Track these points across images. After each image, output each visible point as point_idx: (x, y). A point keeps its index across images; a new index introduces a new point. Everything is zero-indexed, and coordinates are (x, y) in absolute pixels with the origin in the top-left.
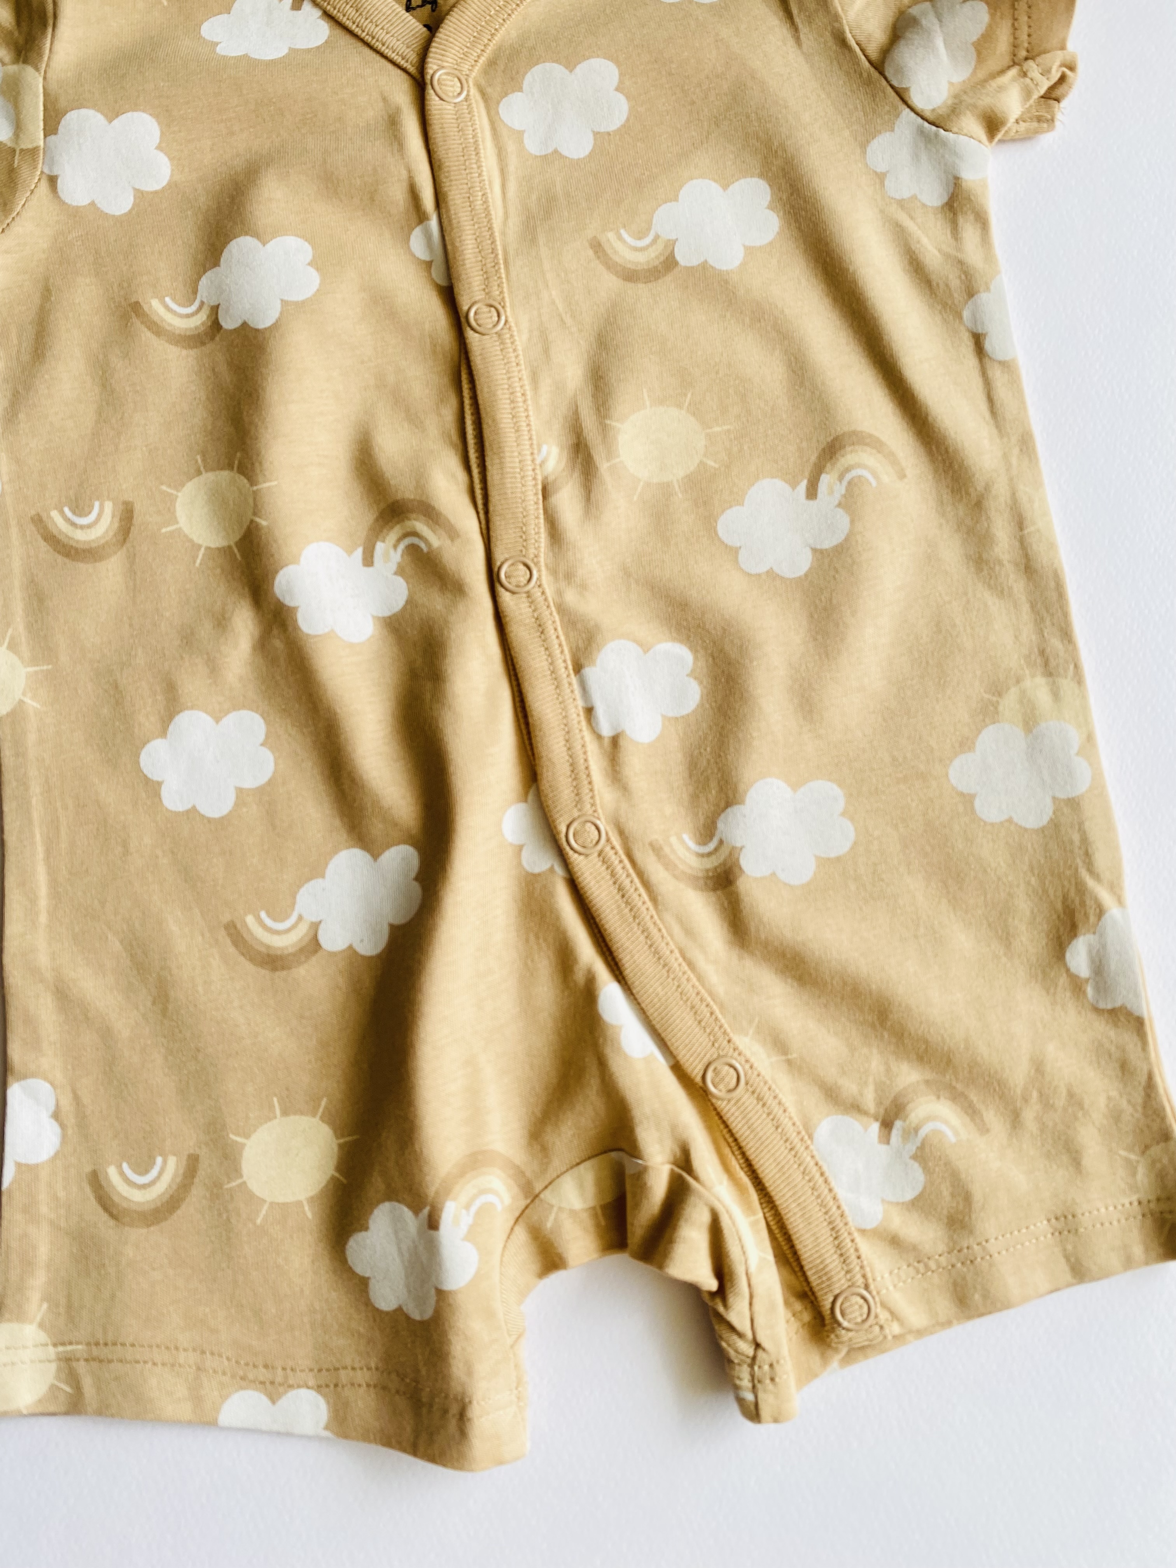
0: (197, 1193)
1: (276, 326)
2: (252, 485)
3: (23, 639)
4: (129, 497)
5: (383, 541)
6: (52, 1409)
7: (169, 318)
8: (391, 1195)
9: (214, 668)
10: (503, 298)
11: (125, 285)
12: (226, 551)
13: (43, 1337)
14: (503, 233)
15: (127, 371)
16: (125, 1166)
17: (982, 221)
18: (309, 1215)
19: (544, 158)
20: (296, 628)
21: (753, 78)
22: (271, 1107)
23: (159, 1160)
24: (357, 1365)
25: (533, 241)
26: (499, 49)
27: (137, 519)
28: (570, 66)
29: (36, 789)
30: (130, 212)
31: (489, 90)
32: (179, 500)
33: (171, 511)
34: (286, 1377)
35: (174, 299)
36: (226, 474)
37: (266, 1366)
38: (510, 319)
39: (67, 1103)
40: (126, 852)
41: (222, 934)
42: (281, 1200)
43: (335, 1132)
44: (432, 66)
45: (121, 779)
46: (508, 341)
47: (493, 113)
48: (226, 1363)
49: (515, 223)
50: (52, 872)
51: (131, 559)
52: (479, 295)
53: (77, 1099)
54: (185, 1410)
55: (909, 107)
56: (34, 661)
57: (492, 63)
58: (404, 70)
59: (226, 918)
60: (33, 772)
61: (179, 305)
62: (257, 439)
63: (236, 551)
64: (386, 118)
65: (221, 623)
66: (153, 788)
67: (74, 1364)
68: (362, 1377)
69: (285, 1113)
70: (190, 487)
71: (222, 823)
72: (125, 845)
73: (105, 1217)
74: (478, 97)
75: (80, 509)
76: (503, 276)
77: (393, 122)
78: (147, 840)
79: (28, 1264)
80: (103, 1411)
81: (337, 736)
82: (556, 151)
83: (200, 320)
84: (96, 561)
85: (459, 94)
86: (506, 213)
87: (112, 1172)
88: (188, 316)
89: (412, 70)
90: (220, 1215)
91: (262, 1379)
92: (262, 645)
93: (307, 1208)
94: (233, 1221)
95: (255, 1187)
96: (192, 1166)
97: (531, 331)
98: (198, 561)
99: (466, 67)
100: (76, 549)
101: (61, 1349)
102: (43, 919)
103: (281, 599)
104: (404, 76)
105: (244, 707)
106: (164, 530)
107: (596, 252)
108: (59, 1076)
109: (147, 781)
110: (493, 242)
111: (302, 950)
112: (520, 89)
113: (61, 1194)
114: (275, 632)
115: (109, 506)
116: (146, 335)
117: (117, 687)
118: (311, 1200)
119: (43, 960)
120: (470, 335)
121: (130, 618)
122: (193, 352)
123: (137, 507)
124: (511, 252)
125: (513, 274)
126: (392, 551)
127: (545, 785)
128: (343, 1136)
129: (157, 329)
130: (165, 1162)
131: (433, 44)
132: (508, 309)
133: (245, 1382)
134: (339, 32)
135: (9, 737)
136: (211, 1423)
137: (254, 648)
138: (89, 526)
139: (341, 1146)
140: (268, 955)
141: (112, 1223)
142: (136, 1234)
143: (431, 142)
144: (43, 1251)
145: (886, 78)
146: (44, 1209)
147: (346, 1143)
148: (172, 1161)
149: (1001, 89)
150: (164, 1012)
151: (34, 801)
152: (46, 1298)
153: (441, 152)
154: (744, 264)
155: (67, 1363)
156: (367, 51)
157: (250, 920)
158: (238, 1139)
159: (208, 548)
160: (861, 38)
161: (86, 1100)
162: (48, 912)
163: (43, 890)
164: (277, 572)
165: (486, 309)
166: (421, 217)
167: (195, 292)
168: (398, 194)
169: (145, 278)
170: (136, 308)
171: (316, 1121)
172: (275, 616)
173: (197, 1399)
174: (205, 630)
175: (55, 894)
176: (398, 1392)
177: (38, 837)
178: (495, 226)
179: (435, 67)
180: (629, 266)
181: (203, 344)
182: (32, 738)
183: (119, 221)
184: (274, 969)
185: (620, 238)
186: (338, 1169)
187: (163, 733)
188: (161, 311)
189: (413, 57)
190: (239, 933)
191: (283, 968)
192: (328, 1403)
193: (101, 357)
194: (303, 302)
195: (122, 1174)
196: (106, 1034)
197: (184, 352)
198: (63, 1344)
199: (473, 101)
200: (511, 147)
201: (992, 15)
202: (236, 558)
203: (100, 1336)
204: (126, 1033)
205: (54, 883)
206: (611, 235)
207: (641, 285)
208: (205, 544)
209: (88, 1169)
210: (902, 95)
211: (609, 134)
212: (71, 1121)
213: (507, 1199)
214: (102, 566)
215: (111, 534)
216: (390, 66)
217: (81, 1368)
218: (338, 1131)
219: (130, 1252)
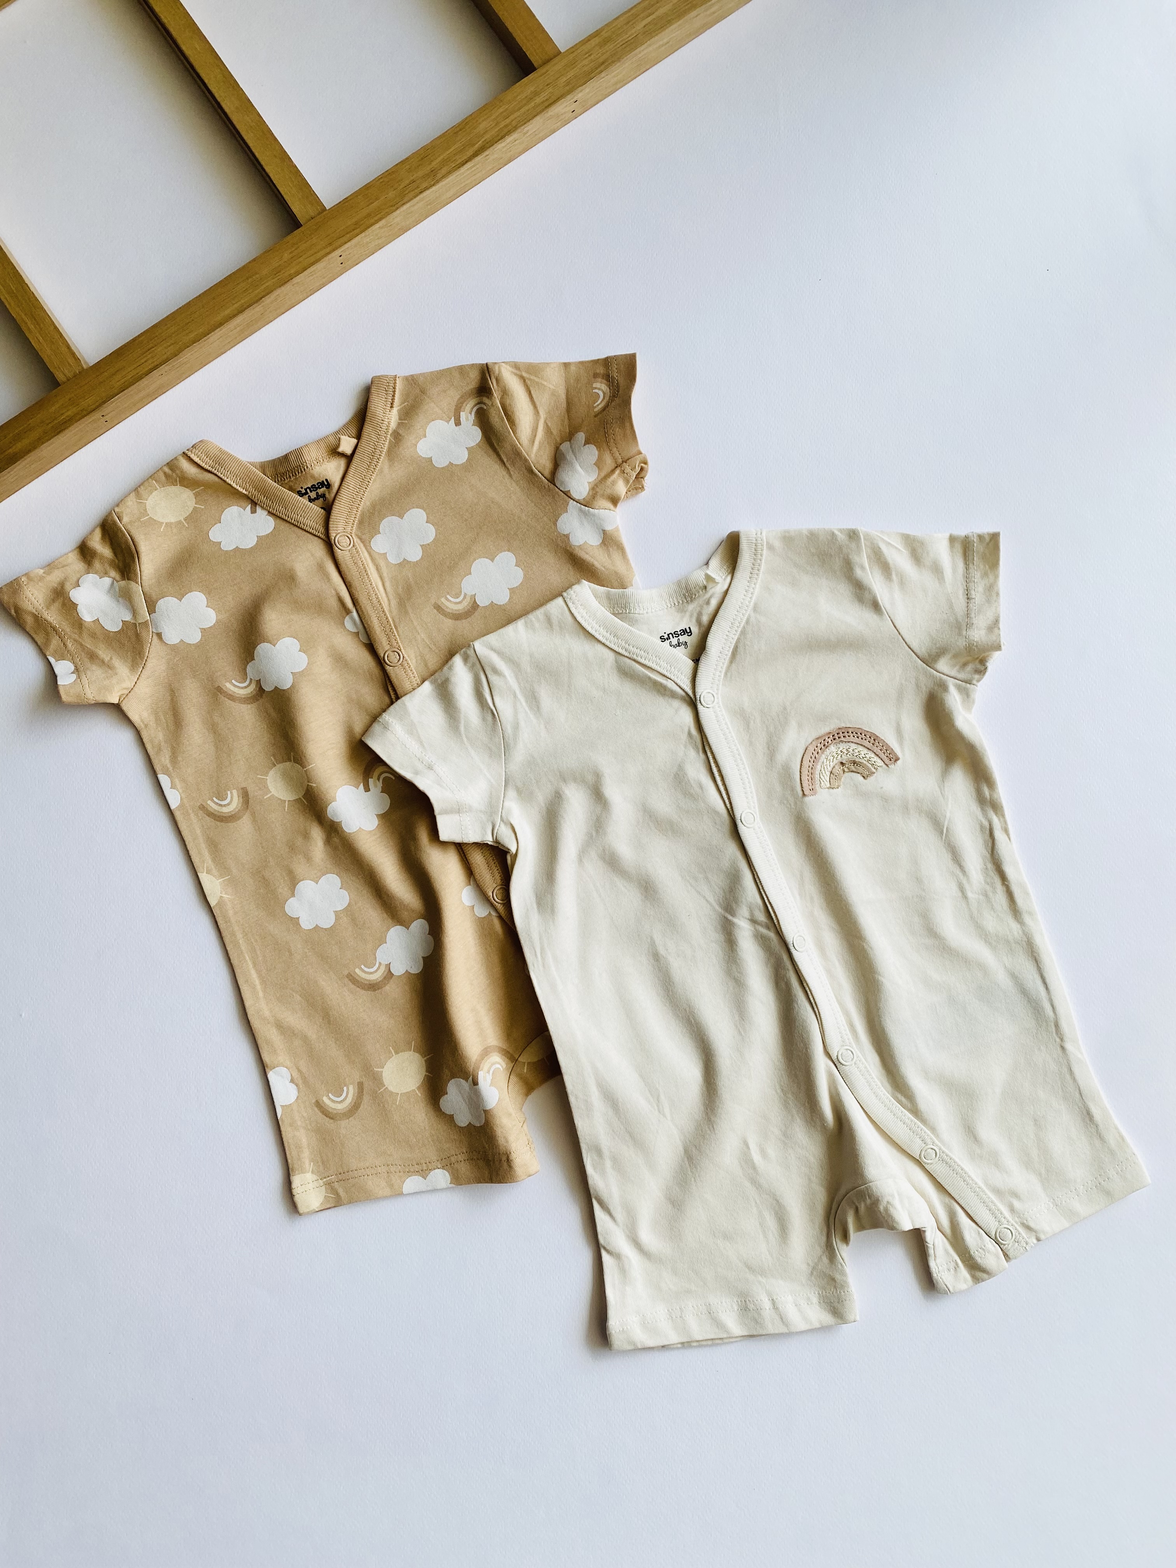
0: (366, 1098)
1: (293, 686)
2: (303, 768)
3: (213, 867)
4: (244, 785)
5: (372, 778)
6: (328, 1206)
7: (236, 690)
8: (453, 1076)
9: (309, 859)
10: (399, 646)
11: (210, 679)
12: (298, 801)
13: (315, 1177)
14: (390, 611)
15: (224, 723)
16: (330, 1095)
17: (620, 548)
18: (420, 1095)
19: (400, 564)
20: (343, 831)
21: (493, 502)
22: (390, 1052)
23: (345, 1088)
24: (458, 1153)
25: (406, 612)
26: (363, 514)
27: (251, 795)
28: (401, 516)
29: (239, 936)
30: (201, 640)
31: (363, 537)
32: (268, 780)
33: (266, 787)
34: (427, 1166)
35: (236, 681)
36: (288, 763)
37: (418, 1164)
38: (405, 656)
39: (296, 1075)
40: (291, 954)
41: (346, 980)
42: (405, 1091)
43: (421, 1055)
44: (333, 535)
45: (279, 921)
46: (407, 667)
47: (368, 547)
48: (400, 1167)
49: (394, 603)
50: (259, 972)
51: (253, 814)
52: (387, 647)
53: (299, 1071)
54: (387, 1191)
55: (572, 499)
56: (221, 876)
57: (361, 522)
58: (319, 537)
59: (346, 972)
60: (236, 928)
61: (240, 683)
62: (299, 745)
63: (302, 798)
64: (316, 564)
65: (306, 836)
66: (295, 921)
67: (332, 1184)
68: (461, 1157)
69: (397, 1053)
70: (272, 773)
71: (331, 931)
72: (290, 951)
73: (328, 1119)
74: (359, 542)
75: (221, 796)
76: (396, 634)
77: (321, 567)
78: (299, 946)
79: (299, 1147)
80: (351, 1201)
81: (375, 876)
82: (405, 559)
83: (253, 686)
84: (236, 821)
85: (350, 544)
86: (389, 600)
87: (325, 1099)
88: (246, 687)
89: (322, 536)
90: (379, 1105)
91: (417, 1170)
92: (328, 841)
93: (417, 1092)
94: (386, 1106)
95: (391, 1088)
96: (360, 1086)
97: (416, 657)
98: (286, 808)
99: (349, 529)
100: (225, 817)
101: (325, 1180)
102: (261, 994)
103: (332, 819)
104: (320, 541)
105: (327, 873)
106: (265, 797)
107: (438, 610)
108: (288, 1063)
109: (291, 918)
110: (387, 618)
111: (385, 978)
112: (379, 533)
113: (305, 1115)
114: (333, 835)
115: (235, 792)
116: (228, 702)
117: (264, 879)
118: (418, 1088)
119: (267, 1013)
120: (388, 668)
121: (261, 844)
122: (254, 705)
123: (249, 789)
124: (397, 621)
125: (400, 632)
126: (377, 781)
127: (477, 876)
128: (425, 1056)
129: (232, 697)
130: (348, 1089)
131: (331, 523)
132: (403, 651)
133: (410, 1173)
134: (278, 521)
135: (220, 915)
136: (401, 1194)
137: (325, 844)
138: (228, 804)
139: (426, 1061)
140: (370, 984)
141: (332, 1121)
142: (344, 1123)
143: (343, 573)
144: (304, 1141)
145: (557, 487)
146: (299, 1123)
147: (427, 1059)
148: (351, 1088)
149: (614, 483)
150: (329, 1022)
151: (241, 942)
152: (312, 1160)
153: (349, 578)
154: (511, 598)
155: (329, 1186)
156: (296, 529)
157: (357, 970)
158: (379, 1070)
159: (289, 801)
160: (540, 468)
161: (304, 1070)
162: (262, 991)
163: (257, 982)
164: (327, 807)
165: (392, 654)
166: (348, 612)
167: (246, 674)
168: (333, 603)
169: (219, 673)
170: (219, 690)
171: (412, 1053)
172: (331, 827)
173: (391, 1186)
174: (299, 841)
175: (263, 982)
176: (478, 1159)
177: (247, 958)
178: (385, 609)
179: (334, 535)
180: (455, 612)
181: (258, 700)
182: (231, 913)
183: (197, 646)
184: (375, 990)
185: (447, 599)
186: (427, 1071)
187: (293, 895)
188: (232, 688)
189: (322, 529)
190: (354, 978)
191: (379, 989)
192: (449, 1172)
193: (209, 719)
194: (302, 671)
195: (330, 1099)
196: (305, 1039)
197: (249, 706)
198: (325, 1178)
199: (357, 546)
200: (382, 564)
201: (599, 451)
202: (305, 804)
203: (341, 1170)
204: (314, 1036)
205: (260, 976)
206: (443, 600)
207: (464, 621)
208: (287, 799)
209: (314, 1101)
210: (567, 494)
211: (428, 545)
212: (300, 1082)
213: (504, 1066)
214: (239, 822)
215: (240, 805)
216: (310, 536)
217: (336, 1185)
218: (423, 1055)
219: (343, 1131)
